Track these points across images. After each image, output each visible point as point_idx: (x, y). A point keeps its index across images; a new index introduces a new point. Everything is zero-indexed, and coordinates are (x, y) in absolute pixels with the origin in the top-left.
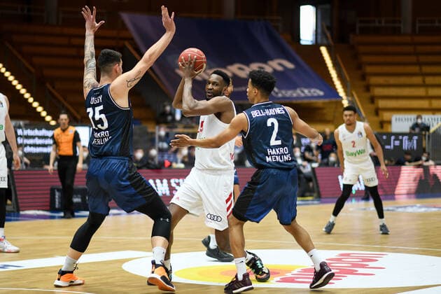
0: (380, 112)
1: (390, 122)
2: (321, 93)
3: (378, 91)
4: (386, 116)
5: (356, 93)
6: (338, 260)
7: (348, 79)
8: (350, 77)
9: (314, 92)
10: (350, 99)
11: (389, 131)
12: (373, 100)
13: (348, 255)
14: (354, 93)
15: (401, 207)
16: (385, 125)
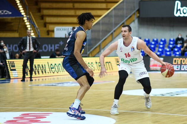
0: (47, 25)
1: (53, 31)
2: (10, 13)
3: (45, 12)
4: (51, 27)
5: (32, 13)
6: (21, 118)
7: (27, 4)
8: (28, 3)
9: (6, 12)
10: (28, 16)
11: (53, 36)
12: (42, 17)
13: (28, 114)
14: (31, 13)
15: (60, 83)
16: (50, 33)
